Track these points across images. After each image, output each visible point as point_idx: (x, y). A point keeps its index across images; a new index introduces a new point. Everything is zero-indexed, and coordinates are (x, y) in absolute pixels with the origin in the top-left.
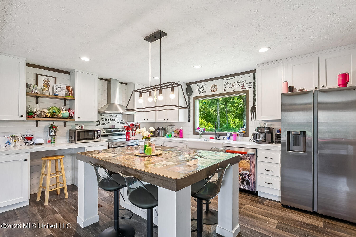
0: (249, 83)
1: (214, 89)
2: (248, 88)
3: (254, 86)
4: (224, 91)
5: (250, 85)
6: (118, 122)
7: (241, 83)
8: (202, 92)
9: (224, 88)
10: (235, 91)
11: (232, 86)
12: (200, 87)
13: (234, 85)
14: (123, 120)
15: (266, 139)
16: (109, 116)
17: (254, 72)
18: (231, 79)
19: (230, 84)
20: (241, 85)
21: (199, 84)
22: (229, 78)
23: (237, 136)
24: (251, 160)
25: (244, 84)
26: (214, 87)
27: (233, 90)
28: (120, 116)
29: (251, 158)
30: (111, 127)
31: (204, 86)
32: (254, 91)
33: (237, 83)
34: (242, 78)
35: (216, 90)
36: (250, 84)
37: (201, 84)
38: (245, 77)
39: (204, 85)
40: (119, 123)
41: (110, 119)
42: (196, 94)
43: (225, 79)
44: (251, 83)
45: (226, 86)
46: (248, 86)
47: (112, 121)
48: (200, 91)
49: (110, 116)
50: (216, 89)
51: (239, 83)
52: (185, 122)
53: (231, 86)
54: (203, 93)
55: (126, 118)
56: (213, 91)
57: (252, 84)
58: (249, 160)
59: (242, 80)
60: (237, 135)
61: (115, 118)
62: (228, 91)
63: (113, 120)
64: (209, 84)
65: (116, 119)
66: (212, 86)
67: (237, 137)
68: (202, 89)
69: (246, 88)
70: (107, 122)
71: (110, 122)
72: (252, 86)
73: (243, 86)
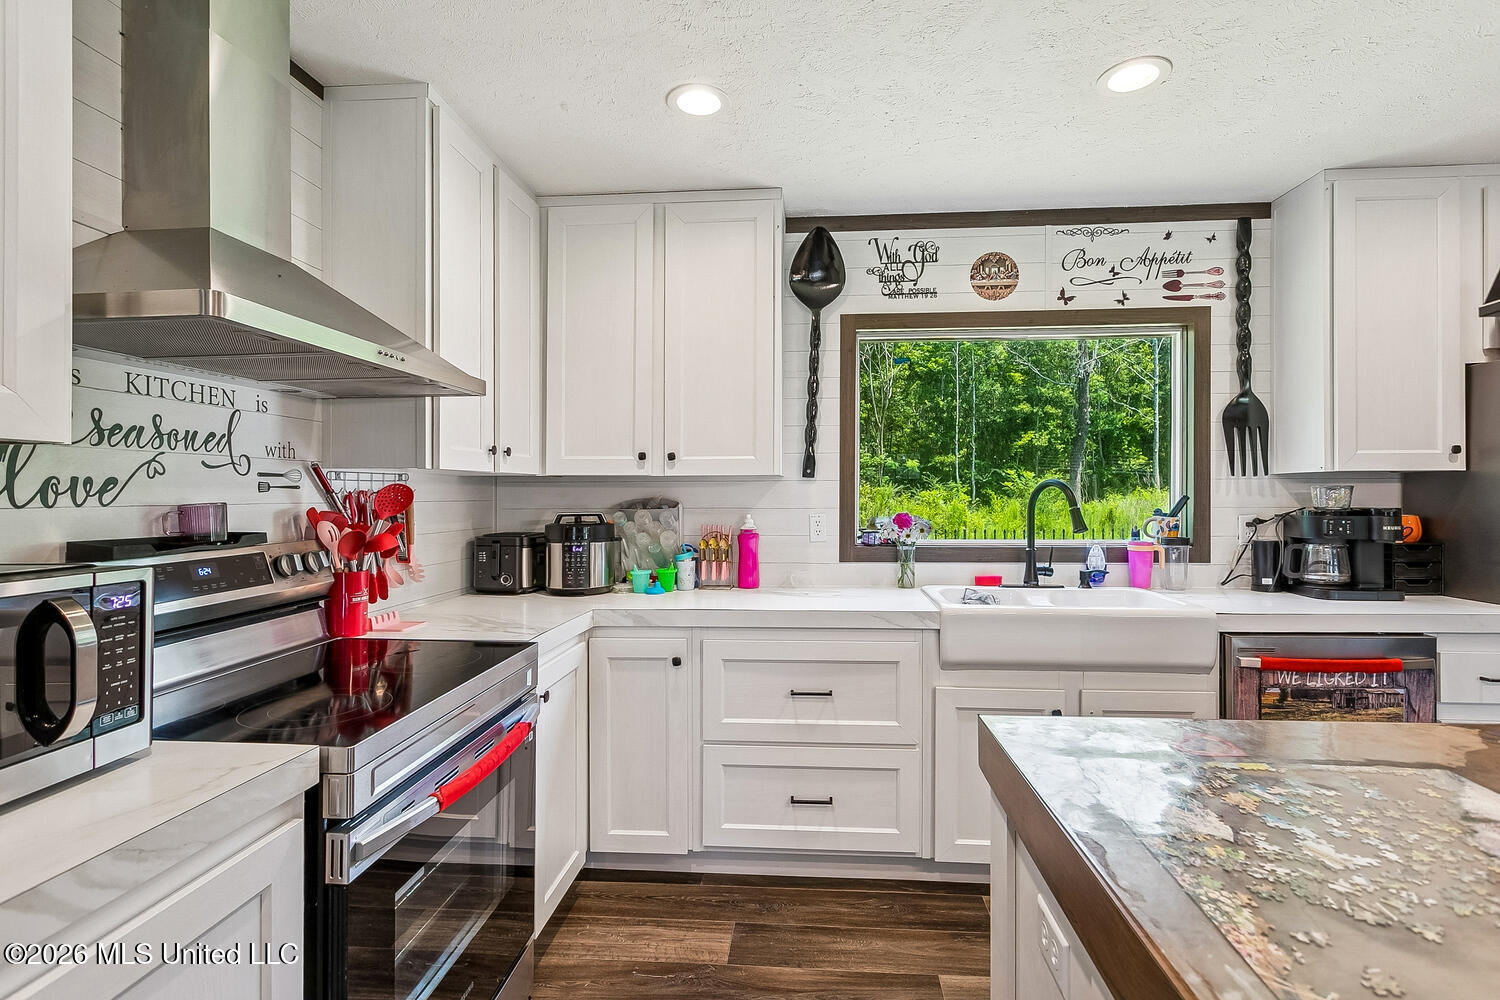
0: (1209, 272)
1: (993, 282)
2: (1201, 297)
3: (1243, 291)
4: (1062, 296)
5: (1213, 285)
6: (240, 464)
7: (1166, 267)
8: (907, 287)
9: (1061, 280)
10: (1128, 305)
11: (1111, 276)
12: (893, 258)
13: (1124, 274)
14: (286, 452)
15: (1353, 576)
16: (141, 384)
17: (1246, 215)
18: (1106, 238)
19: (1101, 261)
20: (1166, 274)
21: (885, 236)
22: (1092, 227)
23: (1156, 560)
24: (1410, 703)
25: (1180, 273)
26: (994, 270)
27: (1119, 301)
28: (261, 407)
29: (1408, 692)
30: (171, 529)
31: (927, 256)
32: (1243, 316)
33: (1143, 260)
34: (1168, 236)
35: (1006, 287)
36: (1214, 278)
37: (903, 241)
38: (1188, 235)
39: (924, 249)
40: (253, 479)
41: (149, 431)
42: (861, 294)
43: (1071, 227)
44: (1218, 271)
45: (1076, 272)
46: (1202, 285)
47: (174, 458)
48: (892, 283)
49: (155, 387)
50: (1007, 282)
51: (1155, 267)
52: (777, 478)
53: (1103, 272)
54: (916, 295)
55: (315, 430)
56: (991, 292)
57: (1229, 279)
58: (1399, 705)
59: (1169, 249)
60: (1156, 553)
61: (212, 420)
62: (1085, 300)
63: (190, 437)
64: (963, 247)
65: (221, 429)
66: (984, 262)
67: (1155, 565)
68: (910, 272)
69: (1189, 298)
70: (119, 460)
71: (153, 469)
72: (1228, 291)
73: (1173, 286)
